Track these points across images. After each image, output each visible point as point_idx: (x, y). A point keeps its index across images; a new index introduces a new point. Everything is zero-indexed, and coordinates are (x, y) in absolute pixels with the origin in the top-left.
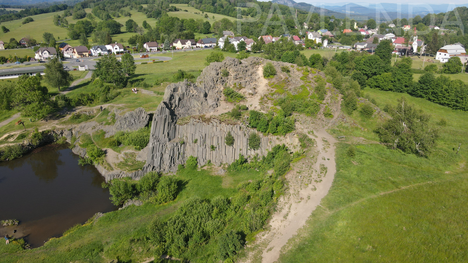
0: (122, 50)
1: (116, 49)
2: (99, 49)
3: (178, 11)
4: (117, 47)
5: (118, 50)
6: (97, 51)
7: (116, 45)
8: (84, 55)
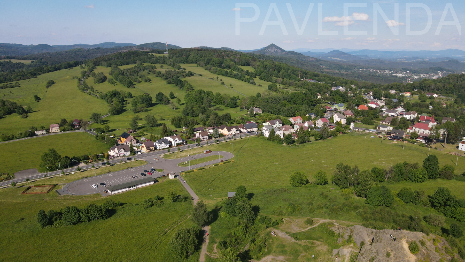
0: (181, 141)
1: (176, 141)
2: (163, 143)
3: (193, 75)
4: (177, 139)
5: (178, 142)
6: (161, 144)
7: (177, 138)
8: (150, 149)
